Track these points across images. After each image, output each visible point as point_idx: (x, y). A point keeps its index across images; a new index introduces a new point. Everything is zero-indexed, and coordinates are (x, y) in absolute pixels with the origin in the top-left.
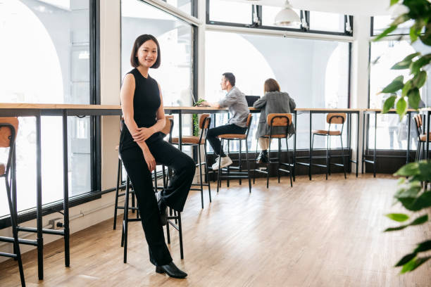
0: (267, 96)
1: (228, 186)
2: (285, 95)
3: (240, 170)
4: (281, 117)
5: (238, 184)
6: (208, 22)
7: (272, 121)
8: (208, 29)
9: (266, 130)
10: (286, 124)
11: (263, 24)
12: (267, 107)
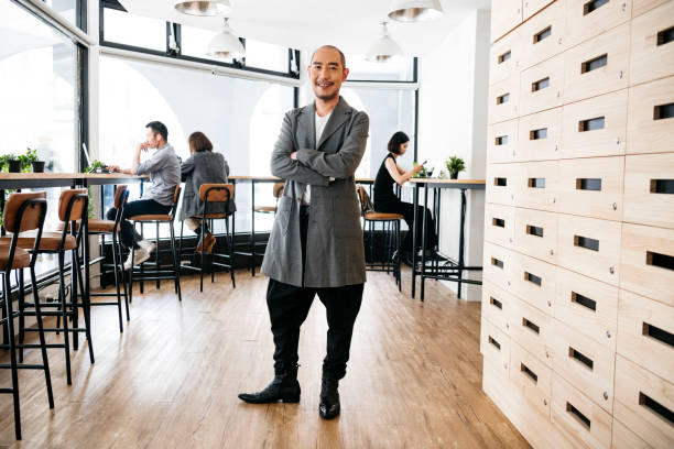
0: (195, 158)
1: (142, 292)
2: (219, 157)
3: (158, 268)
4: (218, 189)
5: (155, 287)
6: (102, 43)
7: (207, 195)
8: (103, 53)
9: (196, 209)
10: (225, 199)
11: (183, 53)
12: (196, 175)
